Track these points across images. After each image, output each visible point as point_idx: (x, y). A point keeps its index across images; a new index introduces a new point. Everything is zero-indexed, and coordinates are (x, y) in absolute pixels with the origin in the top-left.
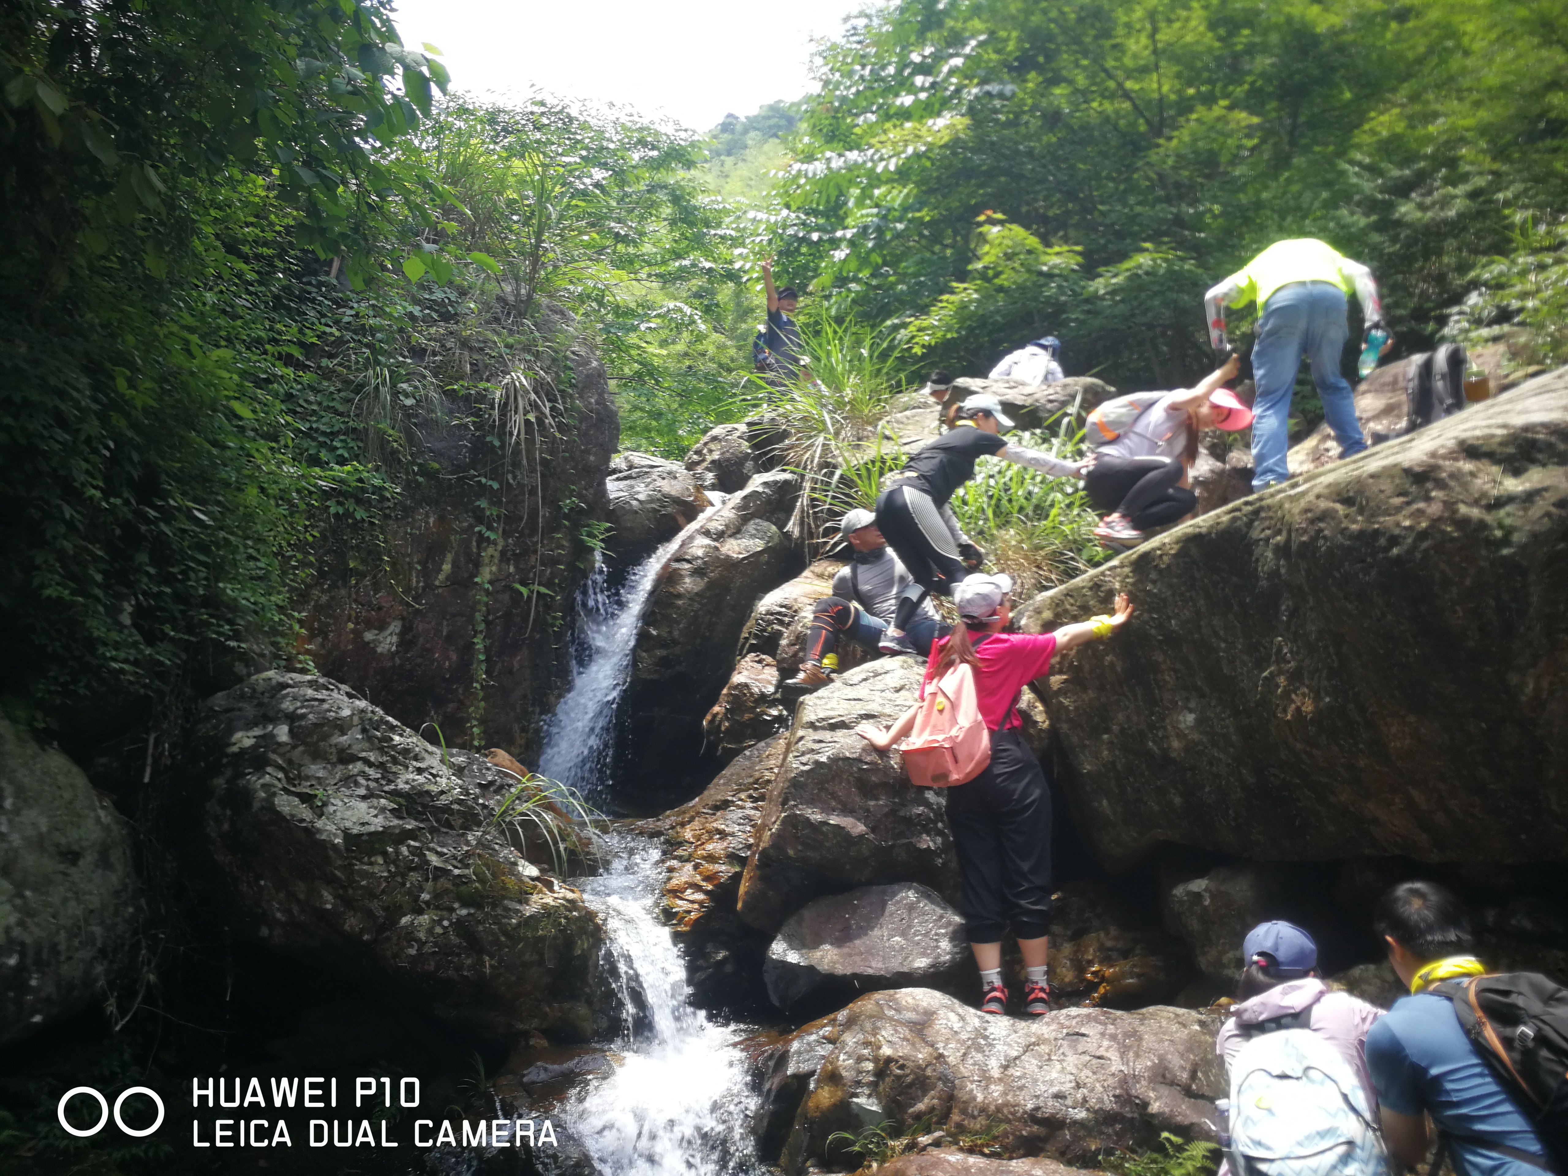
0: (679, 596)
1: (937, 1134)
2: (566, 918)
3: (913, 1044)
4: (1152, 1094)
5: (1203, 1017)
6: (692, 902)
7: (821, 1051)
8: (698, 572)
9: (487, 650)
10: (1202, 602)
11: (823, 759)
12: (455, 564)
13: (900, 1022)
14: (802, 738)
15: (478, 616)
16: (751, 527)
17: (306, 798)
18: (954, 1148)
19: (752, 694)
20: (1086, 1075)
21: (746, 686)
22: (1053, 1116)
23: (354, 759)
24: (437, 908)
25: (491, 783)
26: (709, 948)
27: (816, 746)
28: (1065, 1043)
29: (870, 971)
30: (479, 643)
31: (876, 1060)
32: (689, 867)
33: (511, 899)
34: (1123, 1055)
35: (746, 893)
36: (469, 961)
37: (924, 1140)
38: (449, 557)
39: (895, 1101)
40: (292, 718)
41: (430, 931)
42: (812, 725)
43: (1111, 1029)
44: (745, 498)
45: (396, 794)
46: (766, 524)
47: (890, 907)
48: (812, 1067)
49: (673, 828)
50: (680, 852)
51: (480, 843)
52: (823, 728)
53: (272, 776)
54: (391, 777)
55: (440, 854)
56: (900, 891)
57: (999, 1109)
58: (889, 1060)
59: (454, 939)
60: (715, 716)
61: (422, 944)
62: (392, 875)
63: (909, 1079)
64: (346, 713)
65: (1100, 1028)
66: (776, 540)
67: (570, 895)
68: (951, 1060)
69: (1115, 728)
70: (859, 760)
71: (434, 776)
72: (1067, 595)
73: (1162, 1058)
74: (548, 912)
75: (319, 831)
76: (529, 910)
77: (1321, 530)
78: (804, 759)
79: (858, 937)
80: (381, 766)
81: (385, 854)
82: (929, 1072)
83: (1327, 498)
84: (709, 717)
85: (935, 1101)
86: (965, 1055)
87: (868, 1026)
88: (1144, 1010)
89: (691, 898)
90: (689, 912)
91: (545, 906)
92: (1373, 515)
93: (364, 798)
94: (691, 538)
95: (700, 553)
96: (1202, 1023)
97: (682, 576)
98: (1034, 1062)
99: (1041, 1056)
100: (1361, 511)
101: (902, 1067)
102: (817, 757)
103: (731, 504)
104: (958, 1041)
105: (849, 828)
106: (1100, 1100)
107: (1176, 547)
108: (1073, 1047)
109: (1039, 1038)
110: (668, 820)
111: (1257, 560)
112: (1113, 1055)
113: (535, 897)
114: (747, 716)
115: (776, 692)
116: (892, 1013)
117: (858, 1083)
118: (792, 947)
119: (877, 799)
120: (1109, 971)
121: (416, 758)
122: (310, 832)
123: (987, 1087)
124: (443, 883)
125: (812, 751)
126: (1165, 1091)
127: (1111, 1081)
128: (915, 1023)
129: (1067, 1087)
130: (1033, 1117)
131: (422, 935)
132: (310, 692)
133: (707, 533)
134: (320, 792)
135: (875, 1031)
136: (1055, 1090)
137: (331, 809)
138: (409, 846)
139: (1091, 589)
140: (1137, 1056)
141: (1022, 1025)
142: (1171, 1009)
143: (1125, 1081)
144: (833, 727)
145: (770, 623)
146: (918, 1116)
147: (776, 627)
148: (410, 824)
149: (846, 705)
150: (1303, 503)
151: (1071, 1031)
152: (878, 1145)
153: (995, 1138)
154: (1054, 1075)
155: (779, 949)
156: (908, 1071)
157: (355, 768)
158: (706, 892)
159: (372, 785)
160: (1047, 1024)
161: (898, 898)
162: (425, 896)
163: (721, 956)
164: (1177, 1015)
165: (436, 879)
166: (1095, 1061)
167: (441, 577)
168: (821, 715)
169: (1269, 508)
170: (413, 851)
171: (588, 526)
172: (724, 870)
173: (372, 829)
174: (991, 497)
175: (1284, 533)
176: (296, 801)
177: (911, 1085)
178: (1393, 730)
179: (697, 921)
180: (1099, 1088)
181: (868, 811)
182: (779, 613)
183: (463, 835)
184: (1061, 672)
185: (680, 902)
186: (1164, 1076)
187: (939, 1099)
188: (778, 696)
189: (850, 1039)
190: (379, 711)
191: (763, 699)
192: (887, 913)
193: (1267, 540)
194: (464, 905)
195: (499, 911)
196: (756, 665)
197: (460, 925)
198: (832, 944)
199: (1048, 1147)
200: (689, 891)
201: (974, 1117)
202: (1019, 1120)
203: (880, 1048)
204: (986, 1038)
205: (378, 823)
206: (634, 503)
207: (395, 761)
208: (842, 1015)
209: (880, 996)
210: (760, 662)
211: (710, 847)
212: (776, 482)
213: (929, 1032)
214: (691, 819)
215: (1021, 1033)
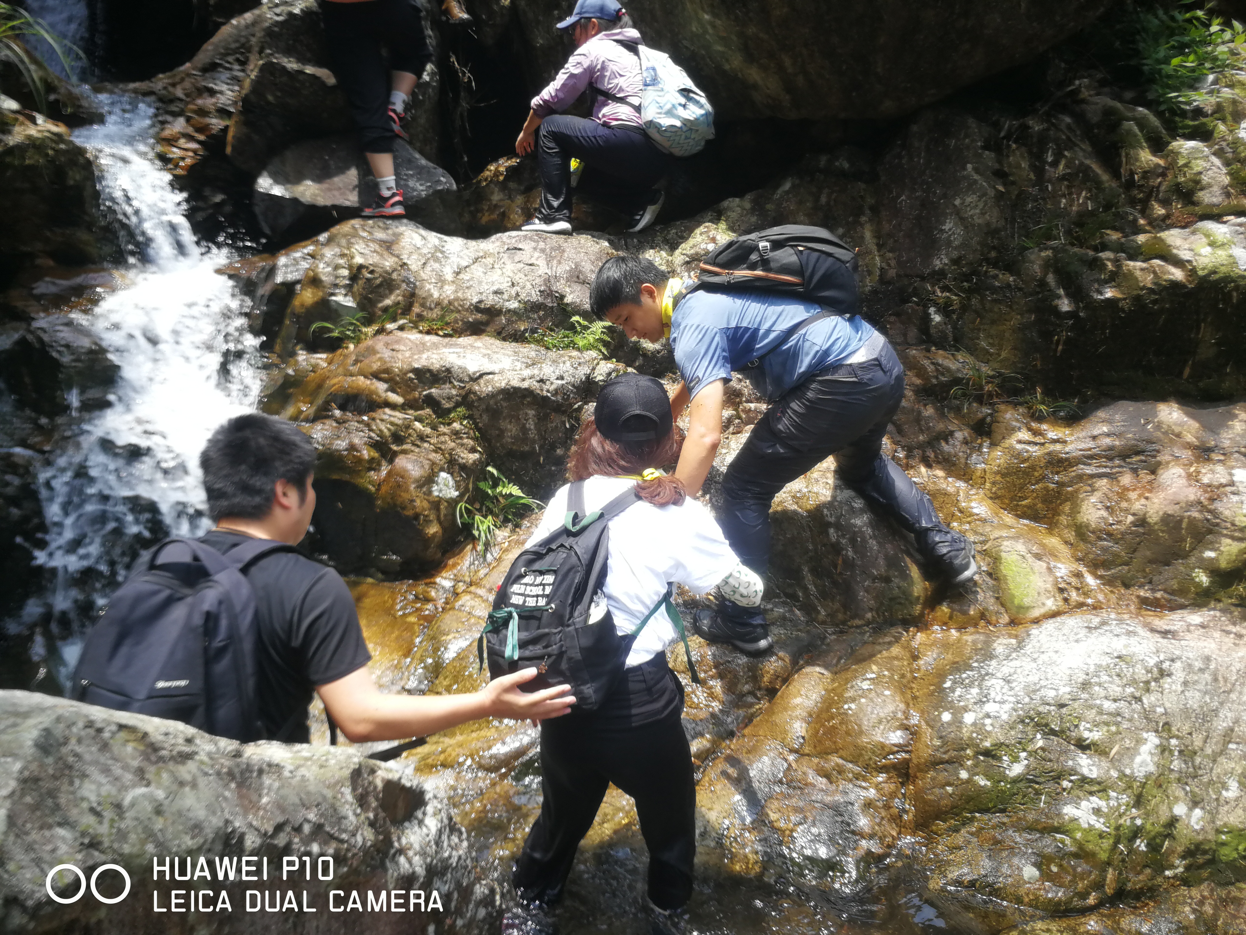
1: (401, 322)
2: (53, 149)
3: (382, 255)
4: (568, 290)
6: (186, 150)
7: (305, 265)
13: (372, 241)
18: (414, 331)
20: (519, 278)
22: (493, 306)
26: (207, 191)
28: (506, 256)
29: (348, 204)
31: (350, 268)
32: (181, 120)
34: (548, 262)
35: (234, 137)
37: (390, 326)
39: (366, 298)
43: (542, 245)
48: (298, 277)
50: (173, 108)
57: (450, 303)
58: (361, 267)
63: (378, 281)
65: (533, 244)
67: (55, 130)
68: (413, 267)
73: (577, 265)
74: (33, 143)
76: (13, 140)
78: (278, 10)
79: (336, 174)
82: (395, 276)
85: (400, 298)
86: (424, 264)
87: (343, 242)
89: (185, 146)
90: (183, 159)
91: (29, 137)
96: (610, 241)
98: (481, 269)
99: (486, 265)
101: (372, 272)
102: (290, 9)
104: (420, 254)
105: (322, 77)
106: (529, 294)
108: (511, 258)
109: (486, 253)
112: (541, 263)
113: (17, 129)
116: (365, 234)
117: (336, 286)
118: (277, 181)
123: (442, 287)
126: (577, 287)
127: (538, 281)
128: (385, 242)
129: (504, 285)
130: (477, 308)
135: (349, 245)
136: (495, 288)
141: (472, 244)
143: (547, 281)
146: (386, 309)
151: (511, 246)
152: (354, 331)
153: (447, 324)
154: (495, 278)
155: (265, 184)
156: (376, 275)
158: (199, 142)
160: (493, 243)
163: (218, 198)
166: (527, 267)
172: (214, 123)
177: (380, 285)
179: (192, 167)
180: (529, 286)
185: (175, 150)
186: (578, 277)
187: (404, 296)
189: (329, 253)
198: (313, 180)
199: (488, 329)
200: (182, 141)
201: (431, 309)
202: (467, 310)
203: (353, 258)
204: (442, 252)
208: (323, 237)
209: (355, 222)
211: (200, 102)
213: (395, 247)
214: (182, 80)
215: (472, 249)
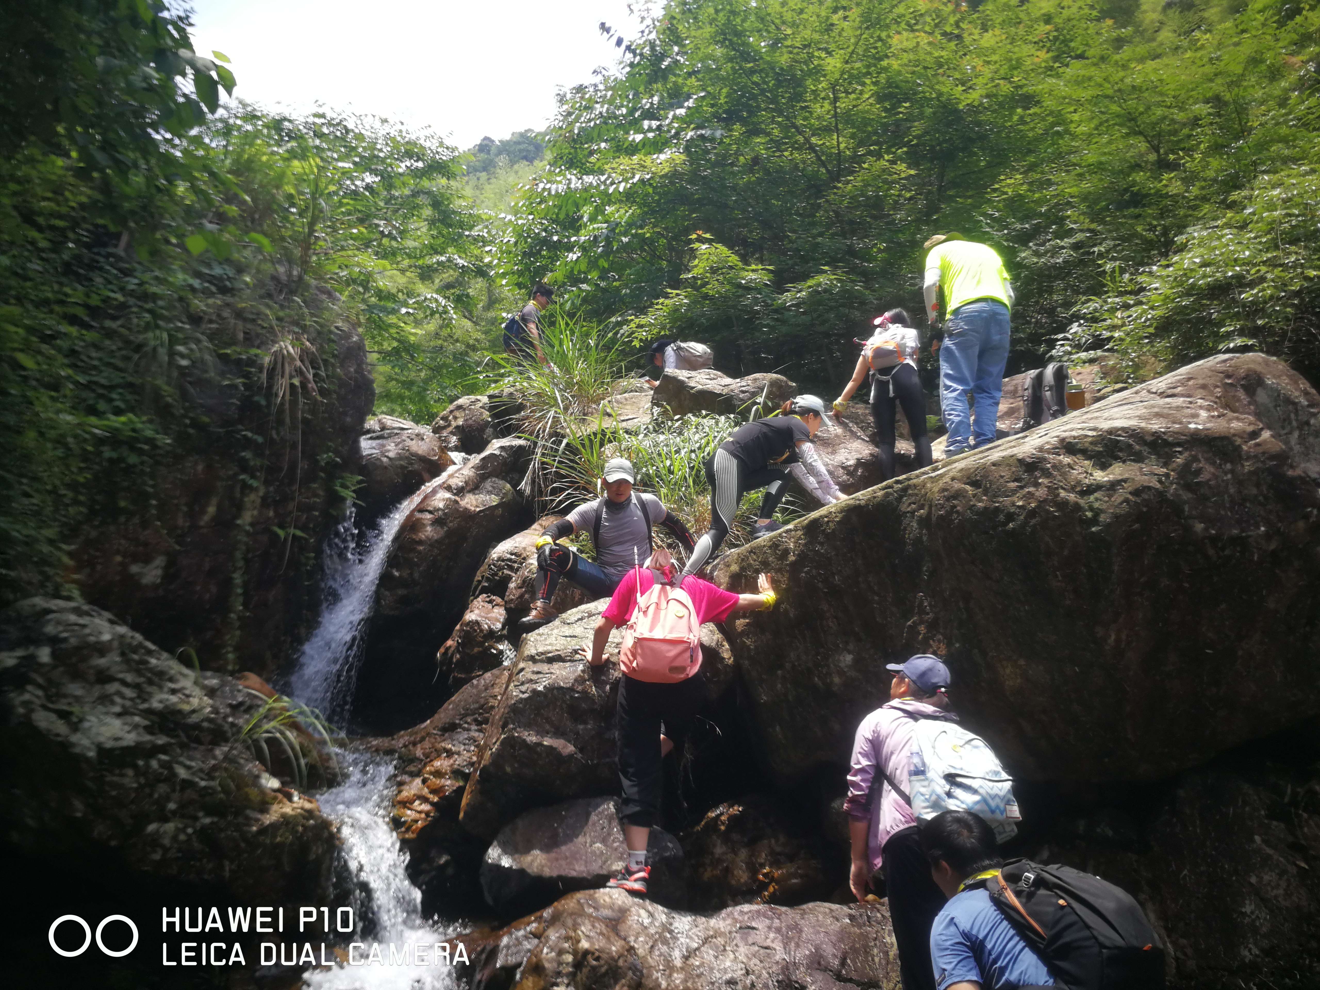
0: (421, 542)
2: (303, 826)
3: (608, 939)
4: (809, 980)
5: (853, 912)
6: (420, 812)
7: (527, 945)
8: (438, 522)
9: (245, 585)
10: (860, 562)
11: (540, 688)
12: (219, 507)
13: (597, 918)
14: (522, 670)
15: (238, 555)
16: (488, 484)
17: (64, 715)
19: (482, 631)
20: (754, 963)
21: (477, 623)
23: (111, 679)
24: (183, 816)
25: (241, 704)
26: (433, 853)
27: (534, 677)
28: (738, 936)
29: (574, 874)
30: (238, 578)
31: (575, 953)
32: (418, 781)
33: (254, 809)
34: (785, 945)
35: (468, 804)
36: (210, 866)
38: (214, 501)
40: (54, 641)
41: (175, 838)
42: (532, 659)
43: (777, 923)
44: (483, 459)
45: (150, 712)
46: (501, 482)
47: (594, 817)
48: (519, 959)
49: (405, 746)
50: (412, 768)
51: (226, 758)
52: (542, 661)
53: (31, 694)
54: (146, 696)
55: (188, 768)
56: (602, 803)
58: (586, 952)
59: (196, 845)
60: (448, 649)
61: (166, 850)
62: (141, 787)
63: (603, 970)
64: (106, 637)
65: (767, 922)
66: (510, 496)
67: (308, 806)
68: (641, 952)
69: (788, 666)
70: (571, 689)
71: (188, 696)
72: (751, 552)
73: (817, 948)
74: (286, 821)
75: (73, 745)
76: (269, 818)
77: (955, 506)
78: (523, 688)
79: (565, 843)
80: (136, 687)
81: (135, 767)
82: (621, 963)
83: (960, 480)
84: (442, 650)
86: (652, 947)
87: (569, 922)
88: (804, 906)
89: (419, 808)
90: (416, 821)
91: (284, 816)
92: (995, 496)
93: (119, 715)
94: (434, 492)
95: (441, 505)
96: (851, 917)
97: (424, 526)
98: (711, 952)
99: (717, 947)
100: (985, 492)
101: (597, 959)
102: (534, 686)
103: (471, 464)
104: (647, 935)
105: (560, 748)
107: (840, 515)
108: (744, 939)
109: (716, 931)
110: (401, 740)
111: (905, 529)
112: (778, 946)
113: (275, 807)
114: (476, 650)
115: (503, 628)
116: (591, 910)
117: (559, 974)
118: (505, 851)
119: (585, 723)
120: (777, 873)
121: (171, 680)
122: (65, 746)
123: (670, 976)
124: (190, 794)
125: (531, 680)
126: (819, 976)
127: (775, 968)
128: (610, 920)
129: (738, 974)
131: (166, 842)
132: (73, 618)
133: (449, 488)
134: (76, 709)
135: (575, 927)
136: (728, 976)
137: (86, 725)
138: (159, 760)
139: (770, 547)
140: (798, 945)
141: (702, 920)
142: (827, 905)
143: (786, 968)
144: (551, 660)
145: (501, 568)
147: (506, 572)
148: (161, 740)
149: (563, 641)
150: (941, 484)
151: (743, 925)
154: (728, 964)
155: (494, 854)
156: (602, 962)
157: (113, 687)
158: (432, 804)
159: (128, 703)
160: (724, 919)
161: (600, 809)
162: (172, 806)
163: (443, 860)
164: (831, 910)
165: (183, 789)
166: (762, 951)
167: (206, 518)
168: (541, 650)
169: (915, 486)
170: (163, 765)
171: (342, 478)
172: (449, 784)
173: (124, 743)
174: (692, 468)
175: (926, 508)
176: (53, 717)
177: (605, 974)
178: (1008, 671)
179: (423, 829)
180: (765, 974)
181: (577, 733)
182: (510, 560)
183: (211, 750)
184: (744, 617)
185: (409, 812)
186: (819, 963)
187: (629, 986)
188: (505, 632)
189: (553, 935)
190: (139, 637)
191: (491, 635)
192: (590, 823)
193: (913, 512)
194: (208, 814)
195: (241, 820)
196: (486, 605)
197: (202, 832)
198: (541, 850)
200: (417, 803)
203: (579, 941)
204: (670, 932)
205: (130, 739)
206: (385, 459)
207: (150, 682)
208: (547, 913)
209: (581, 896)
210: (490, 602)
211: (437, 763)
212: (511, 447)
213: (622, 928)
214: (423, 739)
215: (701, 926)
